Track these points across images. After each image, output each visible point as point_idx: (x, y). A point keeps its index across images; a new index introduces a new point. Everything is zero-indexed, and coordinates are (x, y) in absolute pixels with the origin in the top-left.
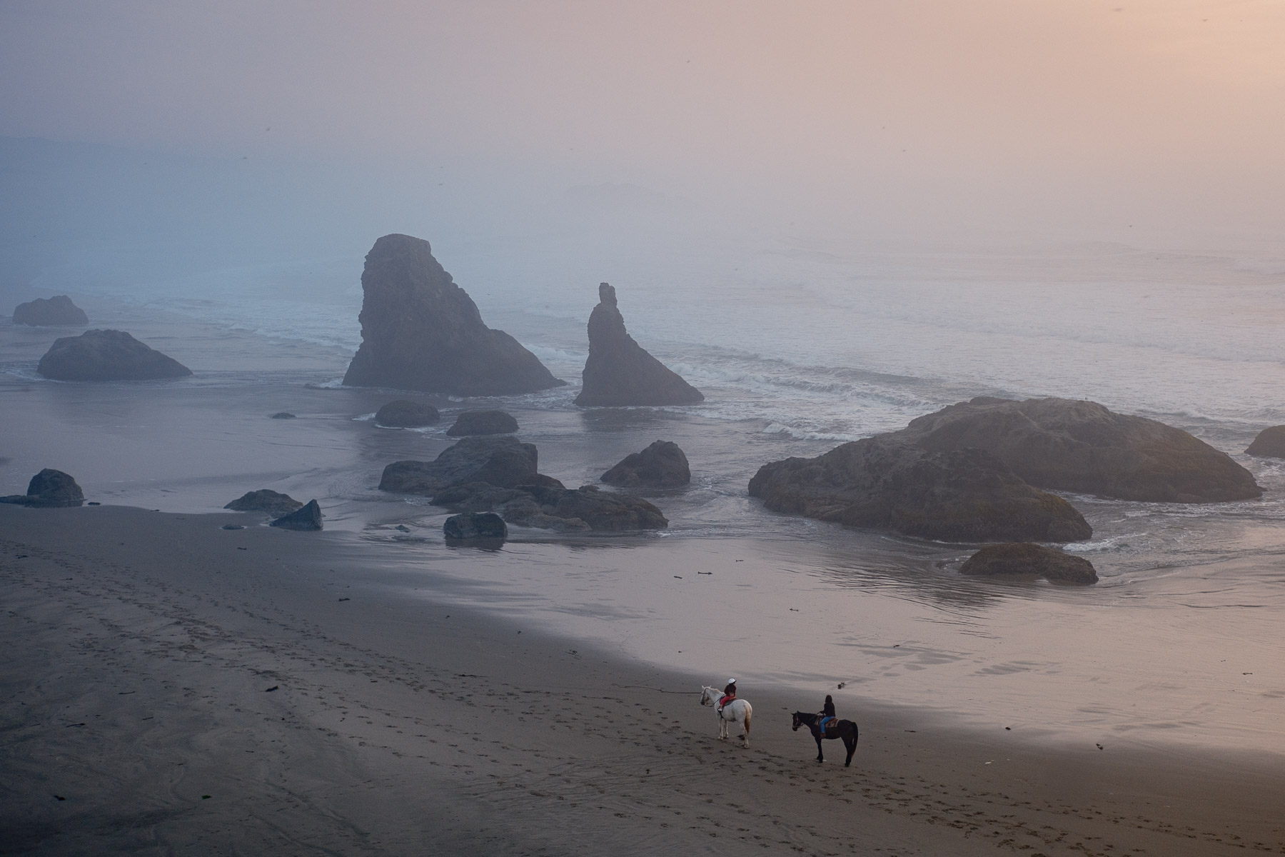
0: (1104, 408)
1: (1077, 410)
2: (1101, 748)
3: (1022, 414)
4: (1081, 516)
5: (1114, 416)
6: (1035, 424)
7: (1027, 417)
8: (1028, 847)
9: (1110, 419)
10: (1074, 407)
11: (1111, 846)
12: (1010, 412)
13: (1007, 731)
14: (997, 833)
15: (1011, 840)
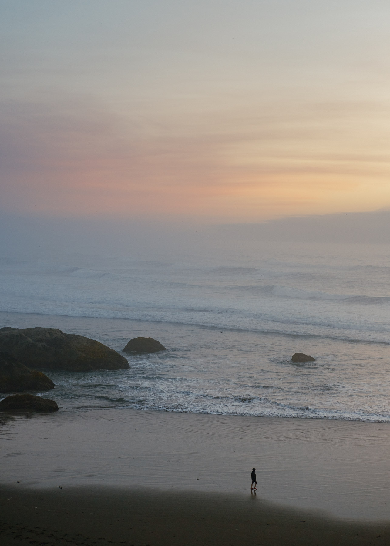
0: (61, 332)
1: (49, 333)
2: (61, 488)
3: (24, 335)
4: (51, 381)
5: (65, 334)
6: (30, 339)
7: (26, 337)
8: (28, 538)
9: (64, 336)
10: (47, 332)
11: (67, 534)
12: (18, 334)
13: (18, 483)
14: (13, 532)
15: (20, 535)
